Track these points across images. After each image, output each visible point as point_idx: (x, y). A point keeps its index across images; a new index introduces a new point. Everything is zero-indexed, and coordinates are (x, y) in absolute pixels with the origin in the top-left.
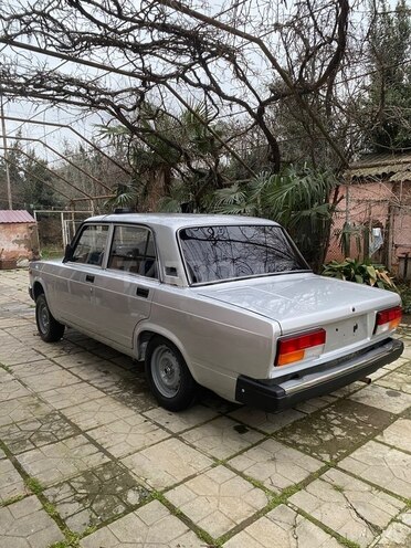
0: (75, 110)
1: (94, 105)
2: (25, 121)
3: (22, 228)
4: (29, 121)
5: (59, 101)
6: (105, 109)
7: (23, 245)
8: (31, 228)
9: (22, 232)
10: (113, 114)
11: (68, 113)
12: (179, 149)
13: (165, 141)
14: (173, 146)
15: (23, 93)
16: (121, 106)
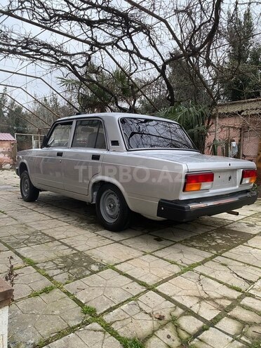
0: (46, 66)
1: (59, 63)
2: (14, 73)
3: (7, 144)
4: (16, 73)
5: (37, 59)
6: (65, 66)
7: (7, 155)
8: (13, 144)
9: (7, 147)
10: (70, 70)
11: (41, 68)
12: (111, 94)
13: (102, 88)
14: (107, 91)
15: (14, 52)
16: (75, 65)
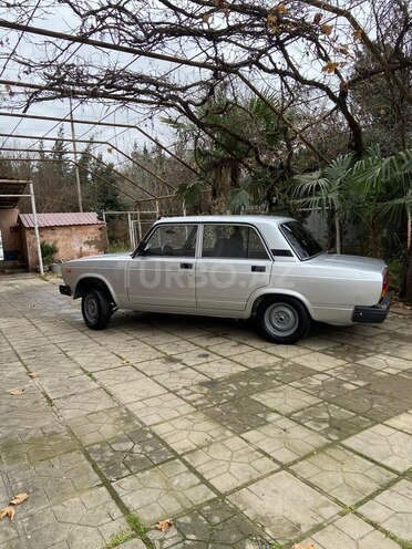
1: (163, 103)
2: (96, 124)
3: (92, 229)
4: (99, 124)
5: (129, 100)
6: (172, 106)
7: (93, 246)
8: (100, 229)
9: (93, 234)
10: (180, 110)
12: (248, 143)
13: (234, 135)
14: (241, 140)
15: (94, 95)
16: (189, 102)
